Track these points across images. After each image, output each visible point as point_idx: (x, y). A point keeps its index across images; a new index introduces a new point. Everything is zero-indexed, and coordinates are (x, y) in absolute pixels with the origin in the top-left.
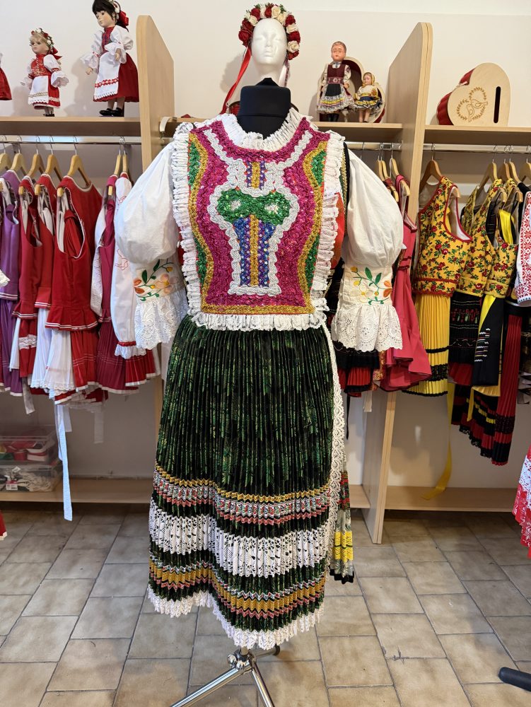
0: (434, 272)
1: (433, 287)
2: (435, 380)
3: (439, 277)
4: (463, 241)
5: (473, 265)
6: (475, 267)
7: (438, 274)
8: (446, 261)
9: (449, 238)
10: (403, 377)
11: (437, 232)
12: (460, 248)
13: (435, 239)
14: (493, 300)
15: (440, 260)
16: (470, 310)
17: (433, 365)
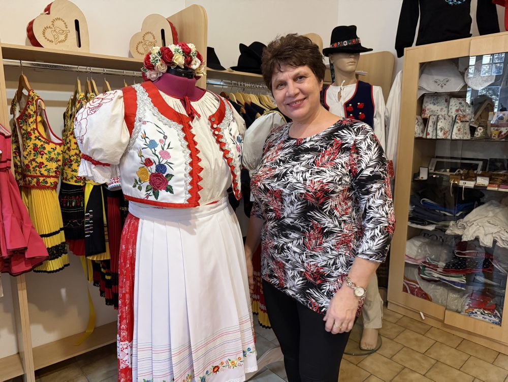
0: (36, 170)
1: (38, 182)
2: (53, 259)
3: (41, 174)
4: (56, 144)
5: (71, 161)
6: (73, 163)
7: (40, 172)
8: (44, 160)
9: (44, 142)
10: (24, 262)
11: (33, 137)
12: (54, 149)
13: (31, 142)
14: (91, 187)
15: (39, 160)
16: (75, 197)
17: (50, 247)
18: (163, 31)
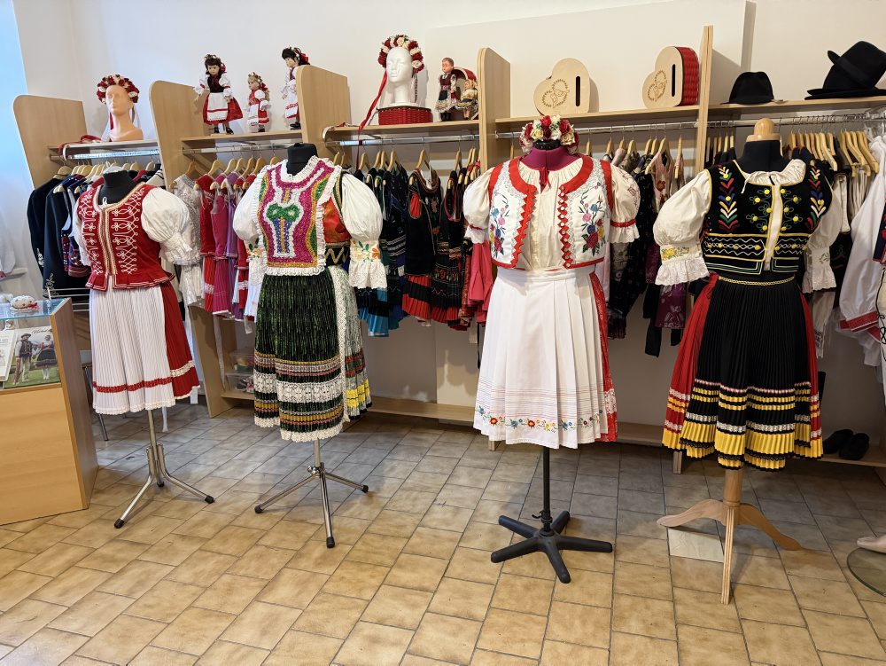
18: (674, 66)
